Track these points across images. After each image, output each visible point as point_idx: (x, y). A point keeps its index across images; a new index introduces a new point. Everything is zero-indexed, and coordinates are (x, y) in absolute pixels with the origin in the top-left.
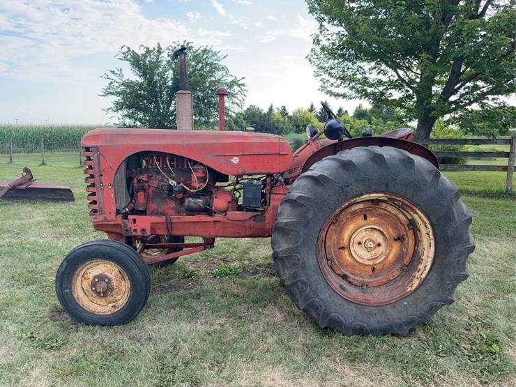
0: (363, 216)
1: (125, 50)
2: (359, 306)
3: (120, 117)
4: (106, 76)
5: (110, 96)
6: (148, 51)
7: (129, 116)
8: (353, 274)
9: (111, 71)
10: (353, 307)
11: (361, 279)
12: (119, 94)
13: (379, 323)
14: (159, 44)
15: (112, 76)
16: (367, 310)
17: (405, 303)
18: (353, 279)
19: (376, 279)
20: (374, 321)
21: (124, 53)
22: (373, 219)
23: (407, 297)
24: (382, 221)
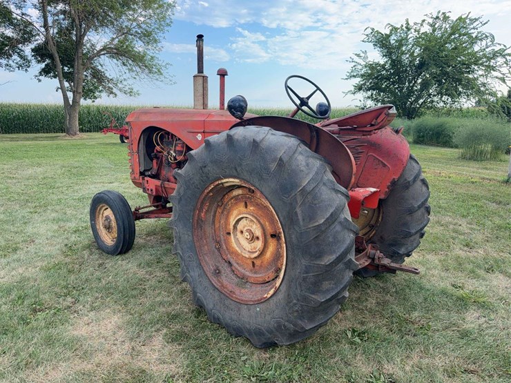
0: (244, 203)
1: (369, 31)
2: (222, 296)
3: (362, 99)
4: (351, 60)
5: (353, 79)
6: (394, 29)
7: (371, 97)
8: (238, 264)
9: (356, 54)
10: (217, 294)
11: (243, 271)
12: (362, 76)
13: (231, 319)
14: (407, 21)
15: (356, 59)
16: (227, 302)
17: (258, 309)
18: (237, 269)
19: (255, 276)
20: (228, 316)
21: (367, 35)
22: (252, 208)
23: (262, 302)
24: (260, 212)
